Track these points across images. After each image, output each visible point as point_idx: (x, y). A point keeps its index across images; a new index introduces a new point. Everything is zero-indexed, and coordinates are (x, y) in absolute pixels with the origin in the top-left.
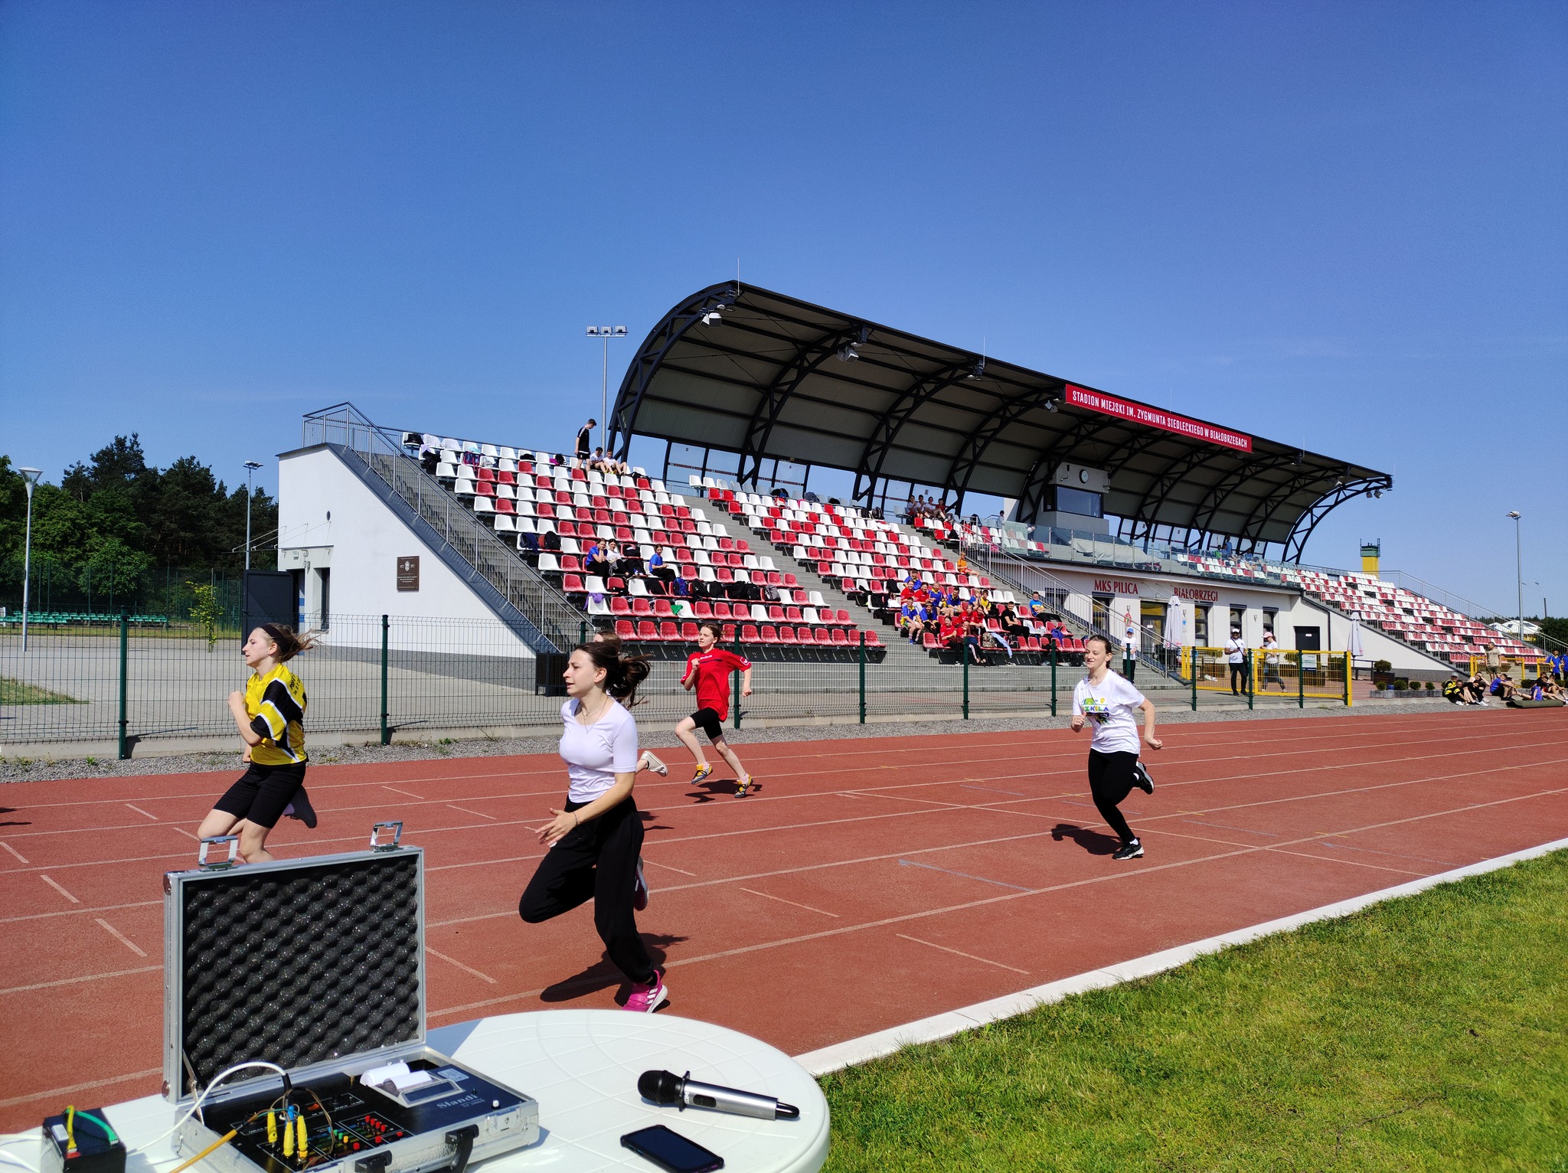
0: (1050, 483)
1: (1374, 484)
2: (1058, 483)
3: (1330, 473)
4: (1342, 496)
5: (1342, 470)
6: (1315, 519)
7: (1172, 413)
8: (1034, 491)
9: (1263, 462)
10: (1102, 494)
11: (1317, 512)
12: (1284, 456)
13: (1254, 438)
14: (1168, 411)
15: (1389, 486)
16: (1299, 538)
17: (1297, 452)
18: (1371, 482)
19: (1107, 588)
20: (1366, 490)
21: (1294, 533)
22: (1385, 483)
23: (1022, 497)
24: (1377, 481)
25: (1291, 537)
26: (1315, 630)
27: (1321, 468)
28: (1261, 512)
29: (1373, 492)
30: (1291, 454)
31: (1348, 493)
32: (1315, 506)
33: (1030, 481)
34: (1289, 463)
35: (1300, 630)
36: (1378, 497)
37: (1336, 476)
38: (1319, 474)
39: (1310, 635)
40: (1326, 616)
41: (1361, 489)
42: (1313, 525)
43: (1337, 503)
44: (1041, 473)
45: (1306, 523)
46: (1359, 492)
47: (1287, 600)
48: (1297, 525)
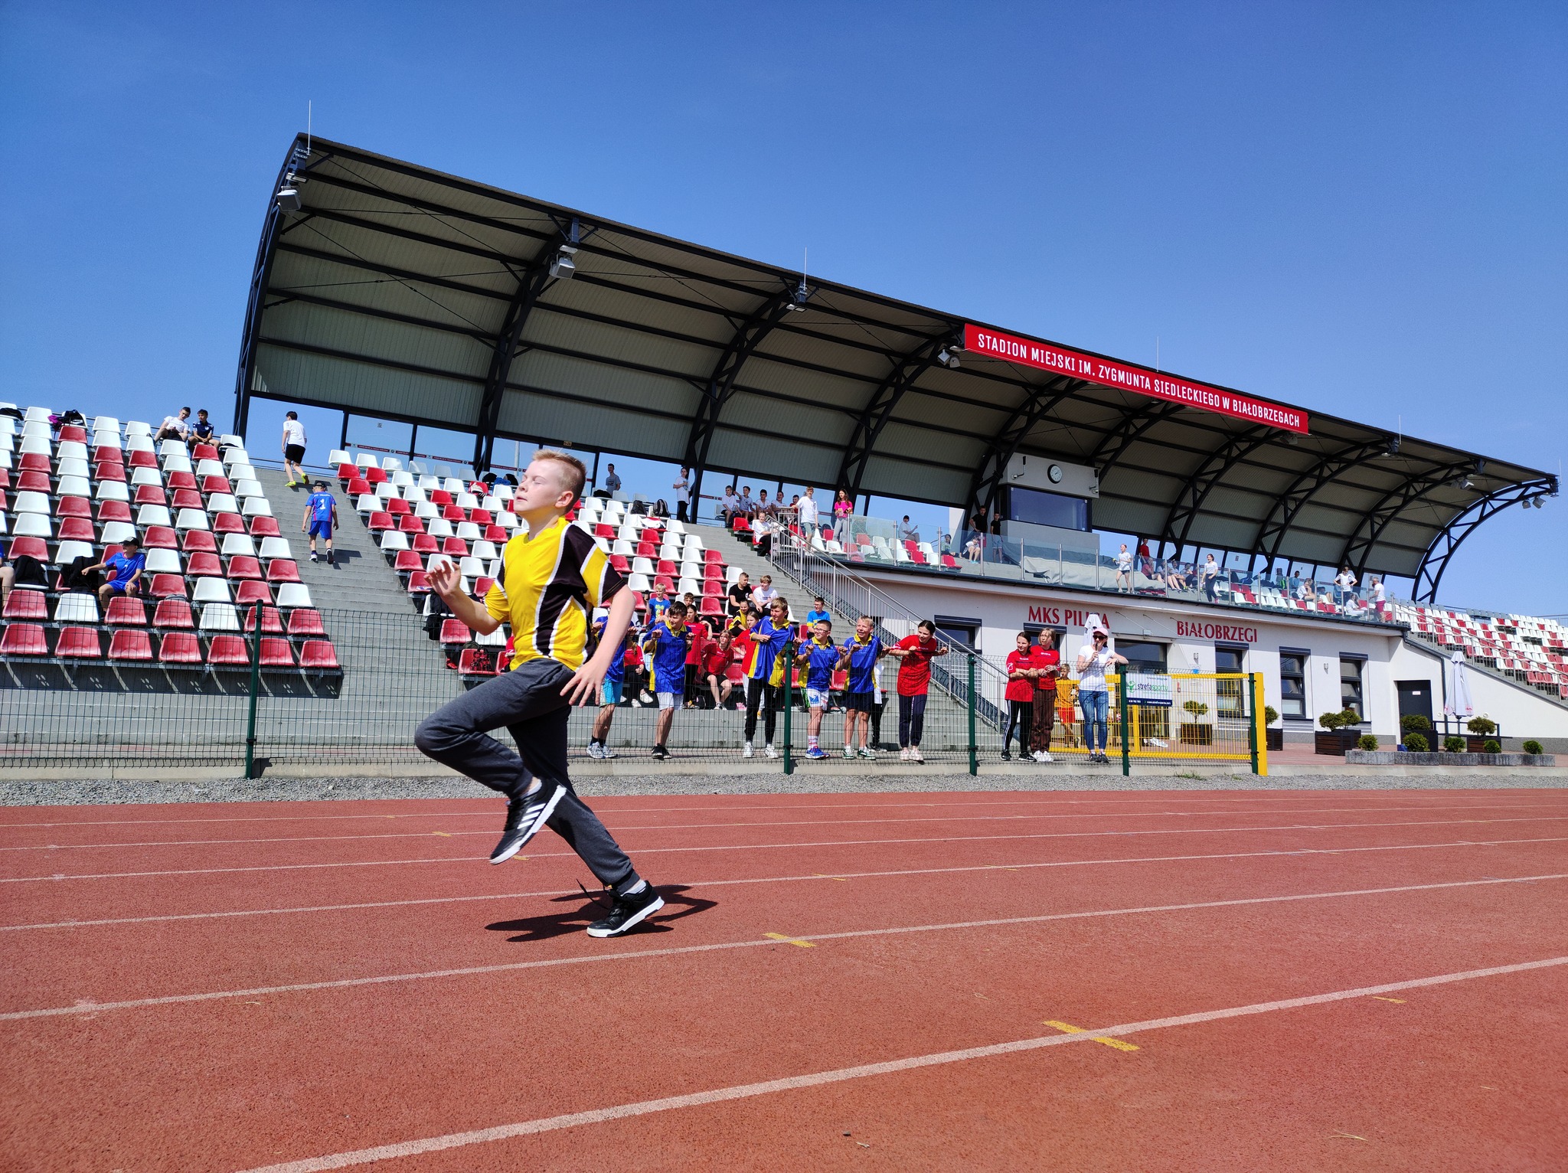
0: (1002, 482)
1: (1532, 490)
2: (1010, 481)
3: (1456, 472)
4: (1488, 509)
5: (1471, 467)
6: (1453, 542)
7: (1161, 372)
8: (982, 495)
9: (1345, 456)
10: (1090, 499)
11: (1456, 532)
12: (1374, 445)
13: (1312, 414)
14: (1154, 371)
15: (1553, 490)
16: (1432, 569)
17: (1391, 437)
18: (1527, 487)
19: (1052, 618)
20: (1522, 497)
21: (1426, 562)
22: (1547, 486)
23: (968, 504)
24: (1536, 485)
25: (1423, 569)
26: (1425, 685)
27: (1443, 466)
28: (1366, 533)
29: (1531, 500)
30: (1382, 442)
31: (1496, 504)
32: (1453, 525)
33: (977, 483)
34: (1379, 454)
35: (1403, 686)
36: (1539, 507)
37: (1464, 475)
38: (1439, 475)
39: (1418, 693)
40: (1439, 664)
41: (1514, 498)
42: (1451, 550)
43: (1482, 518)
44: (989, 472)
45: (1441, 549)
46: (1511, 502)
47: (1382, 645)
48: (1430, 552)
